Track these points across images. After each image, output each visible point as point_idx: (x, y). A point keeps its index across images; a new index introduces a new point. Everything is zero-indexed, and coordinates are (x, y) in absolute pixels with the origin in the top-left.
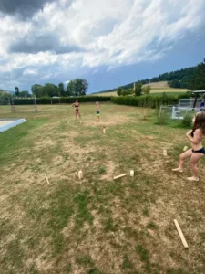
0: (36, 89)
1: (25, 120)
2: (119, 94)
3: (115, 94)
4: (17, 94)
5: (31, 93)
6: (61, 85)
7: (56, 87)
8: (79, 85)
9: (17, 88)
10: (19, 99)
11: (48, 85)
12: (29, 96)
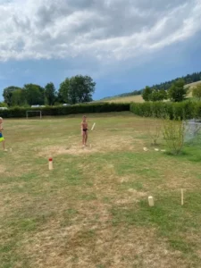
0: (10, 94)
3: (139, 100)
6: (50, 87)
7: (41, 89)
8: (80, 87)
11: (30, 87)
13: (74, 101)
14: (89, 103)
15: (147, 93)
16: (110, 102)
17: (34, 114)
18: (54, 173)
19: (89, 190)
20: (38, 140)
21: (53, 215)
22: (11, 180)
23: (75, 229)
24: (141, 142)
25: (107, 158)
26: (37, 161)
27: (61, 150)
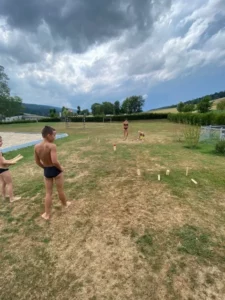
0: (95, 108)
1: (67, 135)
2: (180, 110)
3: (175, 111)
4: (79, 112)
5: (90, 111)
6: (117, 103)
7: (112, 105)
8: (135, 103)
9: (79, 108)
10: (78, 118)
11: (105, 104)
12: (88, 114)
13: (131, 112)
14: (140, 114)
15: (181, 107)
16: (154, 112)
17: (107, 120)
18: (116, 153)
19: (133, 162)
20: (109, 135)
21: (114, 172)
22: (95, 154)
23: (124, 179)
24: (170, 139)
25: (147, 147)
26: (107, 146)
27: (121, 141)
